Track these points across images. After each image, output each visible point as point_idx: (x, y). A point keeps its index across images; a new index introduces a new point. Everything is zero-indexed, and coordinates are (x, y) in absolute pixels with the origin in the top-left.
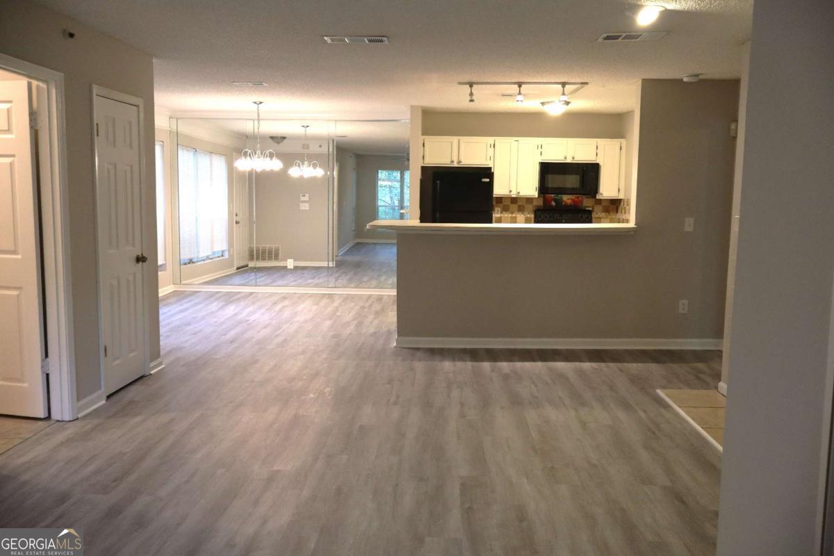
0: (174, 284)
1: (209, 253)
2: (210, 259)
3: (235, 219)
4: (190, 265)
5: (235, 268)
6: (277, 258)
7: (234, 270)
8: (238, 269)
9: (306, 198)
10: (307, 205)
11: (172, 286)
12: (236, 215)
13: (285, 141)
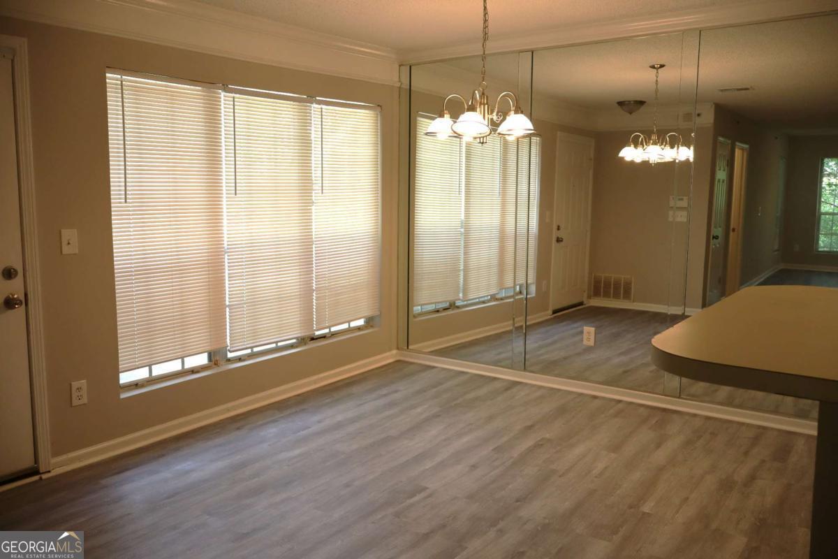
0: (398, 348)
1: (493, 291)
2: (497, 300)
3: (555, 234)
4: (450, 312)
5: (550, 312)
6: (627, 295)
7: (548, 314)
8: (554, 312)
9: (684, 204)
10: (684, 213)
11: (394, 352)
12: (558, 229)
13: (643, 109)
